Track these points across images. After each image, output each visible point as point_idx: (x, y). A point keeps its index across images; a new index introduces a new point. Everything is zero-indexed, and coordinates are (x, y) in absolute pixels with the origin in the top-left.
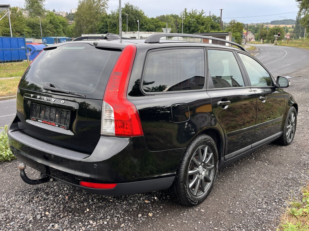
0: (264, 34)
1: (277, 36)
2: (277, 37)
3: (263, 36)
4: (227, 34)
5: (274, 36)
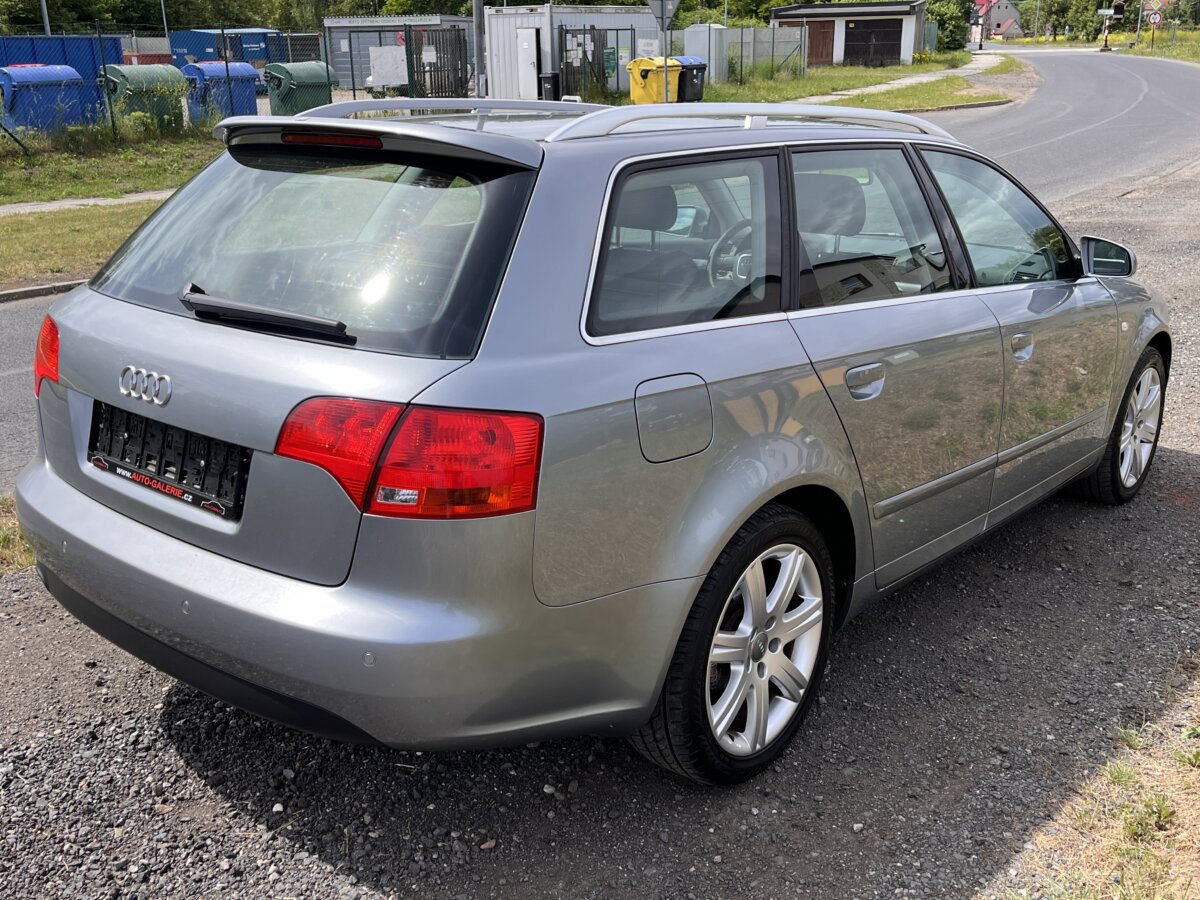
1: (1111, 12)
2: (1110, 18)
3: (1055, 13)
4: (906, 8)
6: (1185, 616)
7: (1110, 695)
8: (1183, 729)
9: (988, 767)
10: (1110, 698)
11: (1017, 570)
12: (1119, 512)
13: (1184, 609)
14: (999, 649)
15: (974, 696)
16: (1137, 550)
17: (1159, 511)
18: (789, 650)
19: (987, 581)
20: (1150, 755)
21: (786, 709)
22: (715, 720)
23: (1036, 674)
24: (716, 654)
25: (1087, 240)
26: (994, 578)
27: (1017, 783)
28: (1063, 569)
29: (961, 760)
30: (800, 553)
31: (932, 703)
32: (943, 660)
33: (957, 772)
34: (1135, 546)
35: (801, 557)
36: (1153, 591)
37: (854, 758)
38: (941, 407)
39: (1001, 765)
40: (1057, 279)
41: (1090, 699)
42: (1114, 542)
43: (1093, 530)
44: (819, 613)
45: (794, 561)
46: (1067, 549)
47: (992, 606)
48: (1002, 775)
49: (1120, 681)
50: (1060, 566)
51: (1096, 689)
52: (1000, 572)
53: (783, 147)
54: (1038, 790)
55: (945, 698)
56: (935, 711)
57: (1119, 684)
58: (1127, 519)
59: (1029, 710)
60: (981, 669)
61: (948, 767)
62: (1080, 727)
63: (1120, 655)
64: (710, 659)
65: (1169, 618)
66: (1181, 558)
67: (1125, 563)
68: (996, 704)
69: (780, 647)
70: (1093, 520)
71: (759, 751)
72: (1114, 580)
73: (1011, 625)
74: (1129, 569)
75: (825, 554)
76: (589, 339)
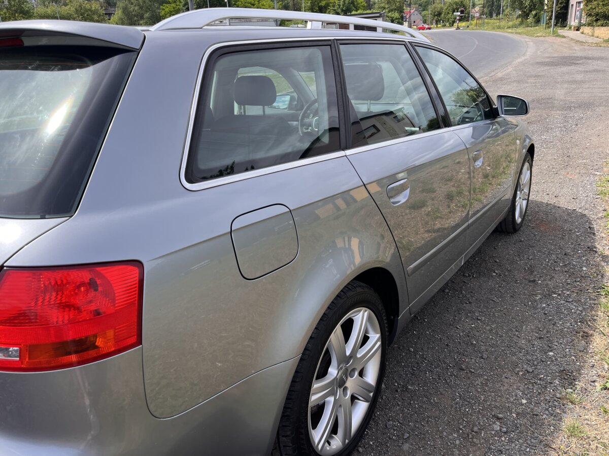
0: (438, 11)
1: (459, 13)
2: (459, 16)
3: (437, 15)
4: (378, 15)
5: (455, 13)
6: (570, 300)
7: (549, 363)
8: (596, 384)
9: (493, 433)
10: (549, 365)
11: (473, 276)
12: (515, 237)
13: (568, 295)
14: (477, 334)
15: (471, 372)
16: (532, 259)
17: (535, 235)
18: (361, 374)
19: (460, 286)
20: (584, 407)
21: (361, 408)
22: (316, 442)
23: (503, 350)
24: (314, 398)
25: (500, 97)
26: (463, 283)
27: (513, 445)
28: (496, 273)
29: (476, 429)
30: (366, 311)
31: (448, 381)
32: (447, 345)
33: (475, 440)
34: (530, 257)
35: (366, 314)
36: (548, 284)
37: (408, 435)
38: (426, 196)
39: (501, 430)
40: (485, 119)
41: (539, 367)
42: (519, 255)
43: (507, 248)
44: (379, 343)
45: (361, 317)
46: (496, 262)
47: (466, 303)
48: (503, 439)
49: (551, 351)
50: (495, 272)
51: (539, 358)
52: (465, 279)
53: (334, 40)
54: (528, 450)
55: (455, 375)
56: (451, 387)
57: (551, 353)
58: (521, 241)
59: (506, 380)
60: (470, 349)
61: (468, 436)
62: (539, 391)
63: (545, 331)
64: (310, 405)
65: (562, 302)
66: (555, 262)
67: (528, 268)
68: (486, 377)
69: (356, 373)
70: (504, 243)
71: (348, 443)
72: (525, 279)
73: (480, 315)
74: (531, 271)
75: (381, 307)
76: (188, 186)
